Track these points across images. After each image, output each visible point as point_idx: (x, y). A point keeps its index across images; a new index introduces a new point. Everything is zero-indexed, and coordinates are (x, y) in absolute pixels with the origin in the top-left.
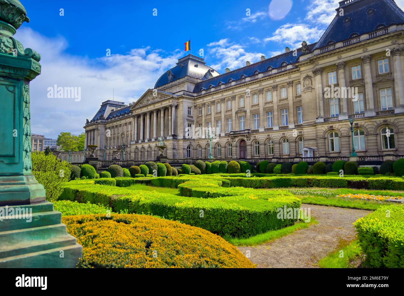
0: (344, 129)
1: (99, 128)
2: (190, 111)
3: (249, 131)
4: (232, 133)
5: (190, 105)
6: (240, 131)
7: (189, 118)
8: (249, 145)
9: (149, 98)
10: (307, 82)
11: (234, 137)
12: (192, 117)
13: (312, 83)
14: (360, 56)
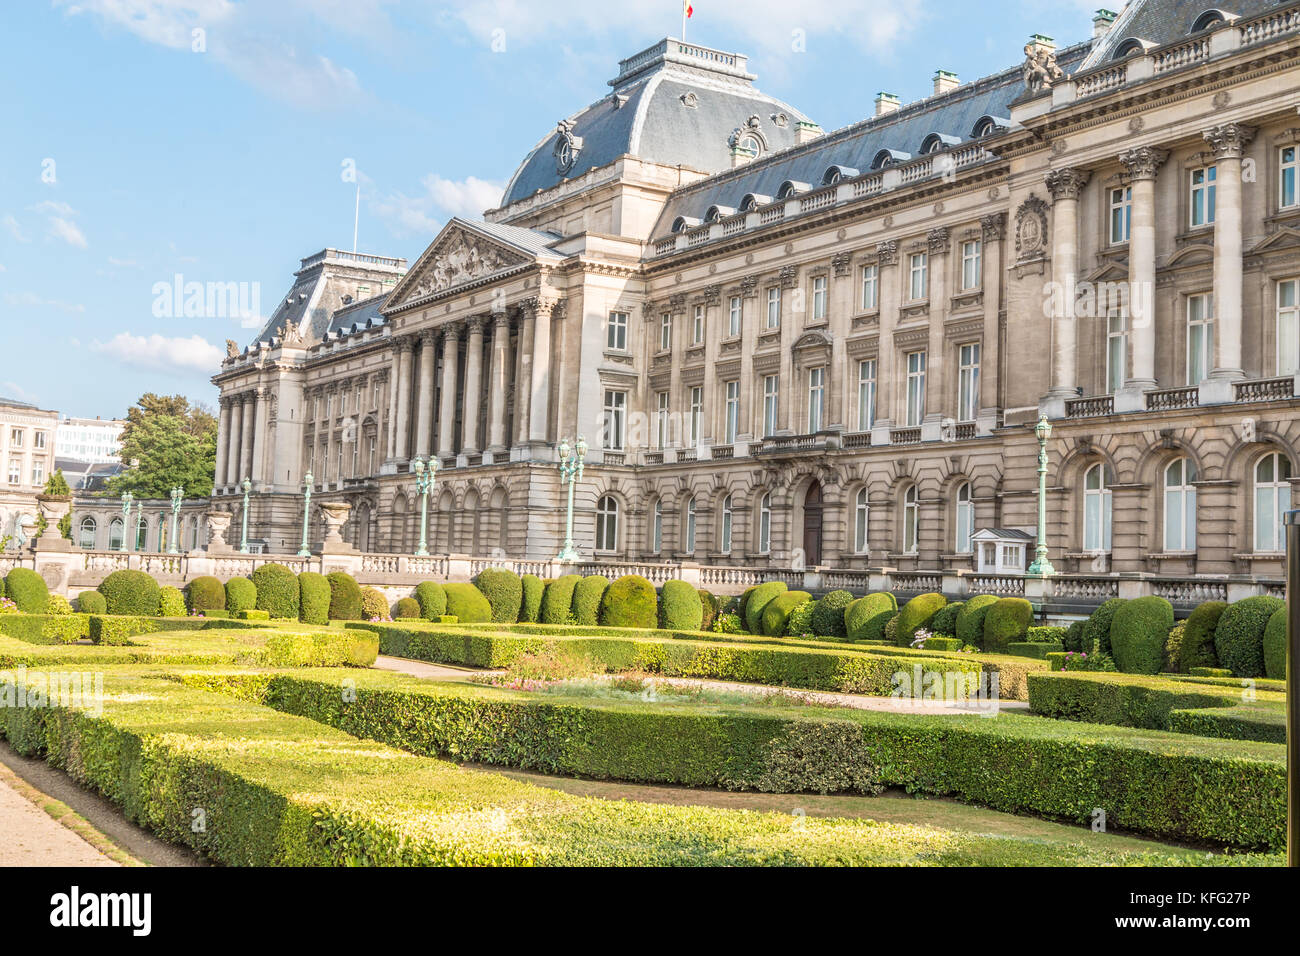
0: (1127, 452)
1: (276, 388)
2: (622, 330)
3: (829, 439)
4: (770, 445)
5: (621, 302)
6: (800, 438)
7: (611, 365)
8: (834, 505)
9: (456, 260)
10: (1027, 229)
11: (777, 461)
12: (629, 359)
13: (1045, 235)
14: (1204, 126)
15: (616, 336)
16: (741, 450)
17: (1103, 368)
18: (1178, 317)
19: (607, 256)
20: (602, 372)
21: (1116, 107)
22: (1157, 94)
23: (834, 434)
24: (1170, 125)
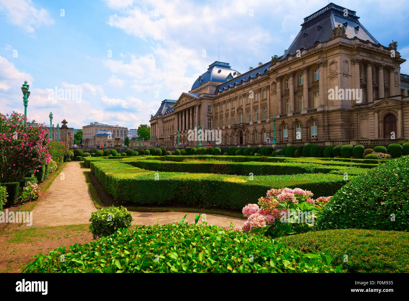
1: (159, 122)
2: (210, 109)
4: (234, 126)
5: (210, 104)
6: (238, 124)
7: (208, 114)
8: (244, 135)
9: (184, 99)
10: (273, 87)
11: (235, 128)
12: (211, 113)
13: (276, 88)
14: (301, 67)
15: (209, 110)
16: (229, 127)
17: (286, 110)
18: (298, 100)
19: (207, 97)
20: (208, 116)
21: (286, 65)
22: (293, 63)
23: (244, 123)
24: (296, 68)
